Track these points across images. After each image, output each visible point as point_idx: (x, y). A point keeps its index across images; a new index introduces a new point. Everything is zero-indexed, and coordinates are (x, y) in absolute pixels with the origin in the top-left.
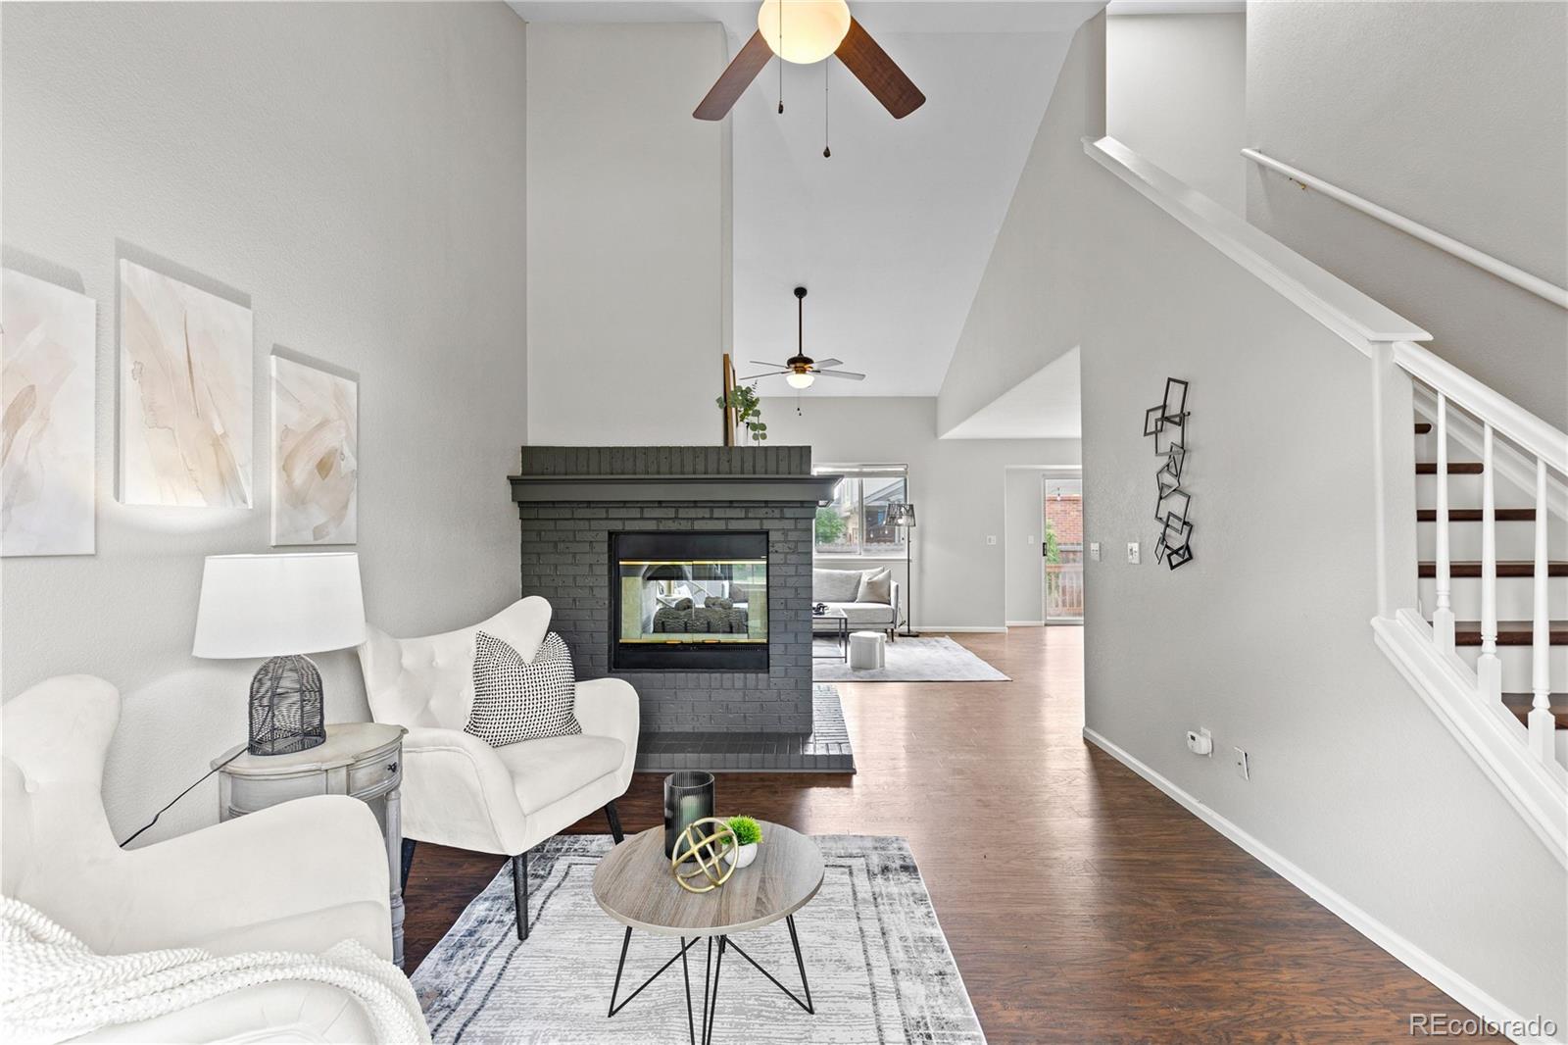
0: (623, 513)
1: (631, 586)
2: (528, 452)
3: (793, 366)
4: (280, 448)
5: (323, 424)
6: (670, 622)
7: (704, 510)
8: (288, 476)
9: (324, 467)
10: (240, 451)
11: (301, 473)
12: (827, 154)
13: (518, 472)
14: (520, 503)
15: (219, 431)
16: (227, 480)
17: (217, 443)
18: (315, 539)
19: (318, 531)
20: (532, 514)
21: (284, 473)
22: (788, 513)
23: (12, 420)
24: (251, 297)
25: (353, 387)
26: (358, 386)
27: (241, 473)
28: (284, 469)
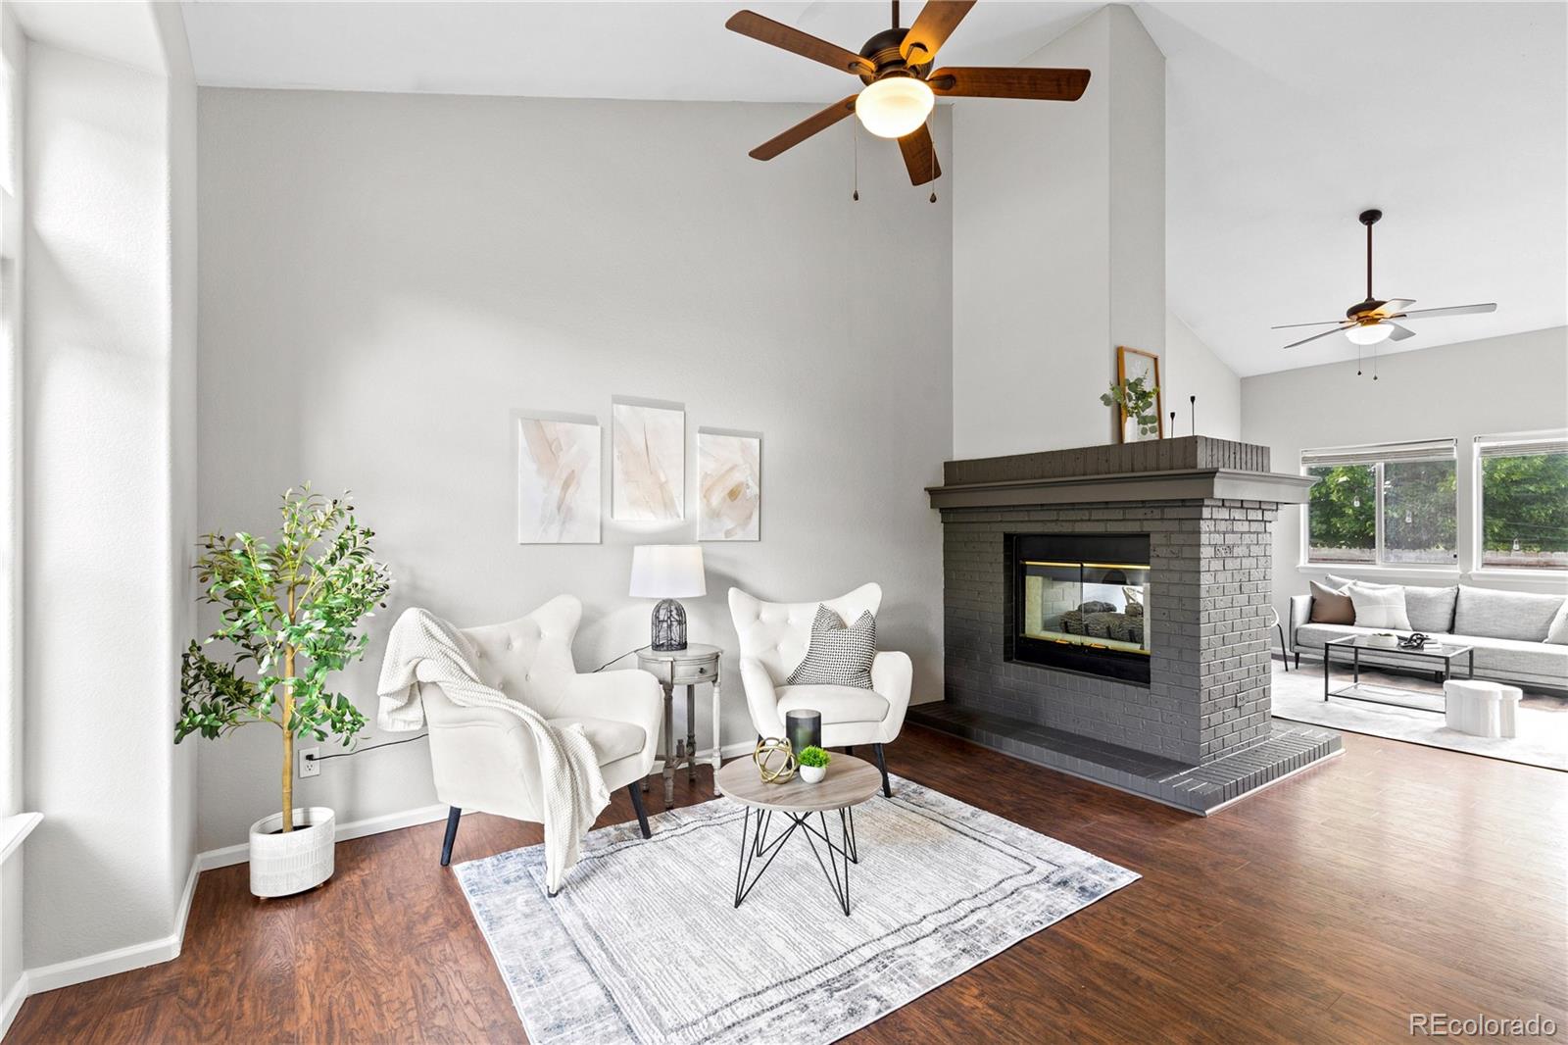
0: (1015, 516)
1: (1034, 585)
2: (949, 466)
3: (1355, 317)
4: (702, 486)
5: (732, 469)
6: (1073, 623)
7: (1083, 512)
8: (708, 501)
9: (733, 494)
10: (676, 490)
11: (716, 499)
13: (940, 482)
14: (941, 510)
15: (663, 479)
16: (668, 505)
17: (662, 486)
18: (726, 537)
19: (728, 533)
20: (951, 517)
21: (705, 500)
22: (1170, 513)
23: (566, 486)
24: (684, 405)
25: (756, 442)
26: (760, 441)
27: (677, 502)
28: (705, 497)
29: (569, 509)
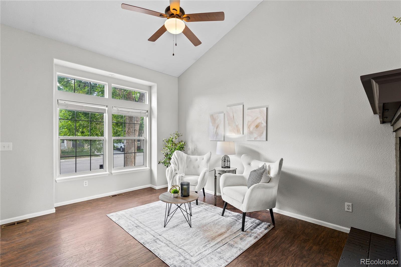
4: (247, 125)
5: (257, 119)
8: (250, 129)
9: (257, 126)
10: (241, 127)
11: (252, 128)
12: (173, 55)
15: (237, 124)
16: (238, 131)
17: (237, 126)
18: (255, 139)
19: (255, 138)
21: (248, 129)
23: (217, 128)
24: (243, 103)
25: (265, 109)
26: (267, 108)
27: (241, 130)
28: (248, 128)
29: (218, 133)
